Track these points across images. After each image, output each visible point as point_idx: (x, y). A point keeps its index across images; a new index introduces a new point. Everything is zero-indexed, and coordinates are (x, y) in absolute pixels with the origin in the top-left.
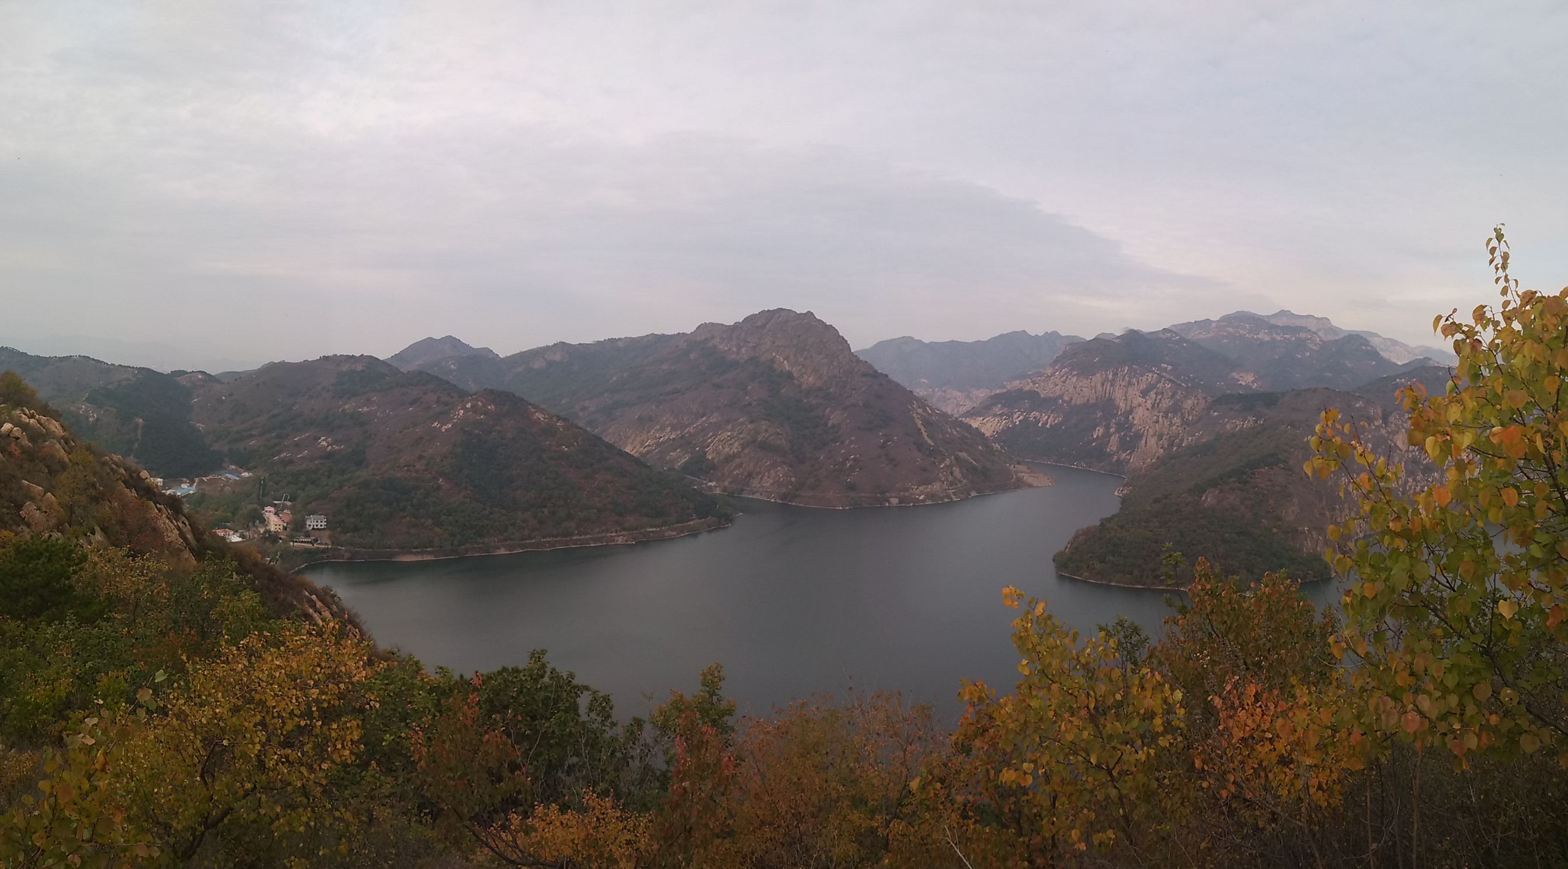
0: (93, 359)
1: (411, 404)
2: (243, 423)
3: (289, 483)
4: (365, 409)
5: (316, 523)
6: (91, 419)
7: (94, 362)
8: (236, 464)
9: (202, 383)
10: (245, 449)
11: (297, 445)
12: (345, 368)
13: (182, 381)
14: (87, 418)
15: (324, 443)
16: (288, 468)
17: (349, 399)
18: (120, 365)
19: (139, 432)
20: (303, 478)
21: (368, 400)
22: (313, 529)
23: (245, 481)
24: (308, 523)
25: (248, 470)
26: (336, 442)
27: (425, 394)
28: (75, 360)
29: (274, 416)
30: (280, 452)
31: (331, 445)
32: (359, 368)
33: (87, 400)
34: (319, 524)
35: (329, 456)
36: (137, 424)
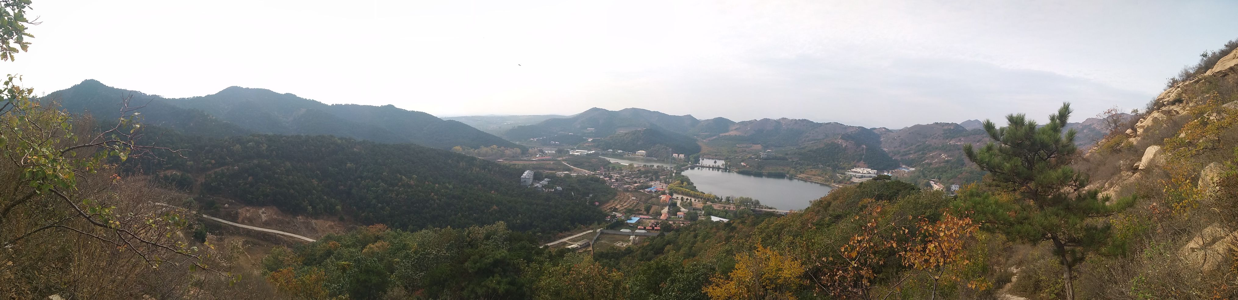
0: (839, 124)
1: (978, 142)
2: (905, 148)
3: (935, 172)
4: (959, 143)
5: (955, 188)
6: (843, 146)
7: (840, 125)
8: (906, 165)
9: (884, 132)
10: (909, 159)
11: (932, 157)
12: (946, 127)
13: (875, 131)
14: (842, 145)
15: (944, 156)
16: (931, 167)
17: (951, 139)
18: (850, 126)
19: (864, 151)
20: (940, 170)
21: (960, 139)
22: (954, 191)
23: (913, 172)
24: (952, 188)
25: (913, 167)
26: (949, 156)
27: (983, 138)
28: (832, 124)
29: (918, 146)
30: (925, 160)
31: (947, 157)
32: (952, 128)
33: (841, 138)
34: (956, 188)
35: (947, 161)
36: (863, 148)
